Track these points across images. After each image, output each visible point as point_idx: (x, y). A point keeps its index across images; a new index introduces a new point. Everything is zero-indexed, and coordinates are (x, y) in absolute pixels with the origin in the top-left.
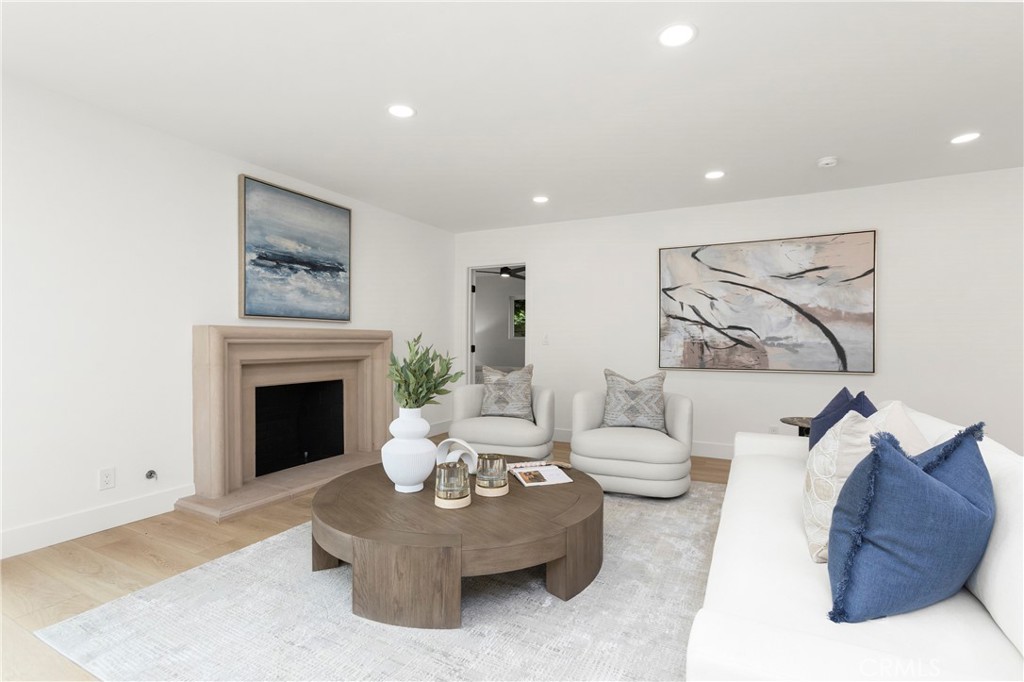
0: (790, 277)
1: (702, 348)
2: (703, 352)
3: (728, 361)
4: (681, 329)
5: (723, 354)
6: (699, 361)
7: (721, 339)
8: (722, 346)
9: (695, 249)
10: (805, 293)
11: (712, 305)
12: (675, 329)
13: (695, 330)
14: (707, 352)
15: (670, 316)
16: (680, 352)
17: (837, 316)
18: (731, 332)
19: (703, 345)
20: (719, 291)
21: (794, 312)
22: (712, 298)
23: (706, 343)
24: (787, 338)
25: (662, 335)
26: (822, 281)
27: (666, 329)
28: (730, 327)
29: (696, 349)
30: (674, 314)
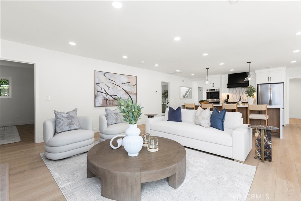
0: (124, 84)
1: (107, 101)
2: (107, 102)
3: (113, 104)
4: (101, 95)
5: (111, 102)
6: (106, 104)
7: (111, 98)
8: (111, 100)
9: (104, 73)
10: (126, 88)
11: (109, 89)
12: (100, 95)
13: (105, 95)
14: (108, 102)
15: (98, 91)
16: (101, 102)
17: (131, 93)
18: (113, 96)
19: (107, 100)
20: (111, 85)
21: (125, 92)
22: (109, 87)
23: (107, 99)
24: (124, 98)
25: (96, 97)
26: (129, 86)
27: (97, 95)
28: (113, 95)
29: (105, 100)
30: (99, 91)
